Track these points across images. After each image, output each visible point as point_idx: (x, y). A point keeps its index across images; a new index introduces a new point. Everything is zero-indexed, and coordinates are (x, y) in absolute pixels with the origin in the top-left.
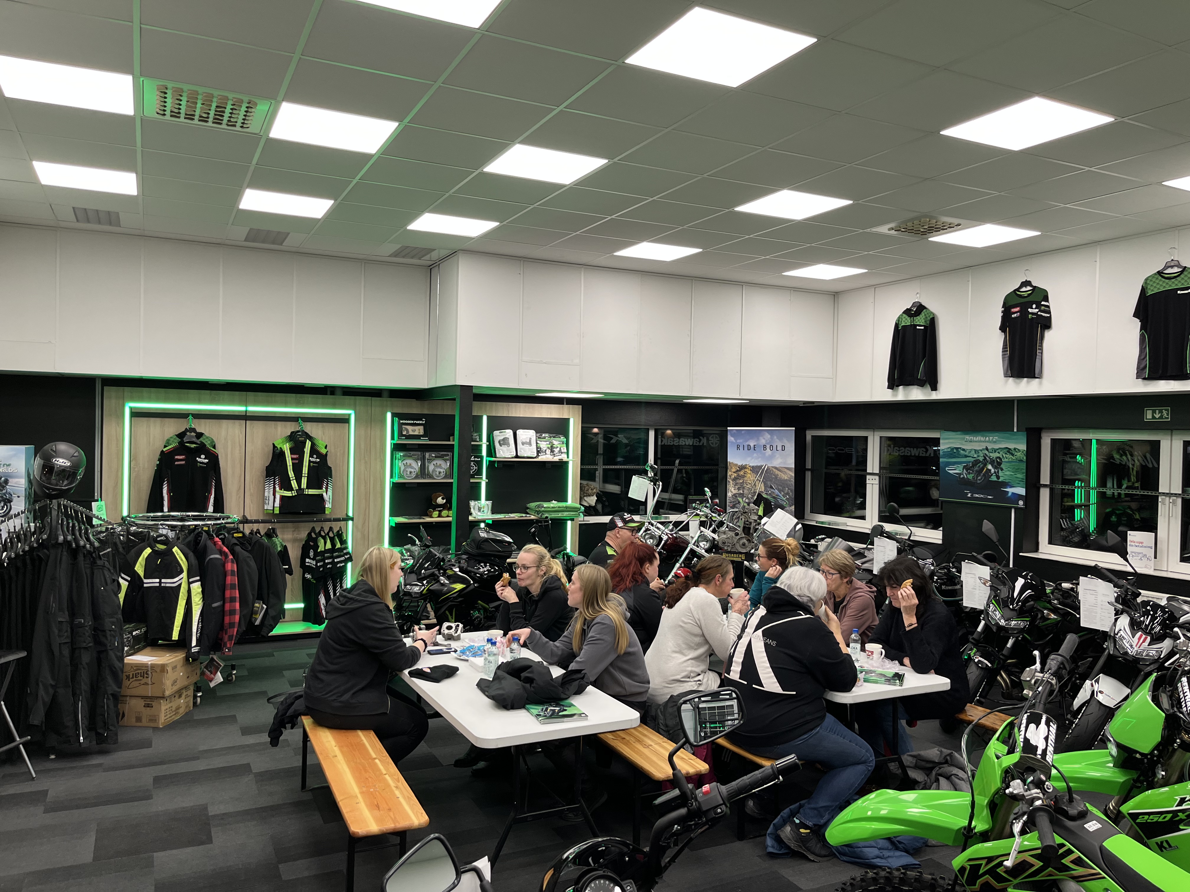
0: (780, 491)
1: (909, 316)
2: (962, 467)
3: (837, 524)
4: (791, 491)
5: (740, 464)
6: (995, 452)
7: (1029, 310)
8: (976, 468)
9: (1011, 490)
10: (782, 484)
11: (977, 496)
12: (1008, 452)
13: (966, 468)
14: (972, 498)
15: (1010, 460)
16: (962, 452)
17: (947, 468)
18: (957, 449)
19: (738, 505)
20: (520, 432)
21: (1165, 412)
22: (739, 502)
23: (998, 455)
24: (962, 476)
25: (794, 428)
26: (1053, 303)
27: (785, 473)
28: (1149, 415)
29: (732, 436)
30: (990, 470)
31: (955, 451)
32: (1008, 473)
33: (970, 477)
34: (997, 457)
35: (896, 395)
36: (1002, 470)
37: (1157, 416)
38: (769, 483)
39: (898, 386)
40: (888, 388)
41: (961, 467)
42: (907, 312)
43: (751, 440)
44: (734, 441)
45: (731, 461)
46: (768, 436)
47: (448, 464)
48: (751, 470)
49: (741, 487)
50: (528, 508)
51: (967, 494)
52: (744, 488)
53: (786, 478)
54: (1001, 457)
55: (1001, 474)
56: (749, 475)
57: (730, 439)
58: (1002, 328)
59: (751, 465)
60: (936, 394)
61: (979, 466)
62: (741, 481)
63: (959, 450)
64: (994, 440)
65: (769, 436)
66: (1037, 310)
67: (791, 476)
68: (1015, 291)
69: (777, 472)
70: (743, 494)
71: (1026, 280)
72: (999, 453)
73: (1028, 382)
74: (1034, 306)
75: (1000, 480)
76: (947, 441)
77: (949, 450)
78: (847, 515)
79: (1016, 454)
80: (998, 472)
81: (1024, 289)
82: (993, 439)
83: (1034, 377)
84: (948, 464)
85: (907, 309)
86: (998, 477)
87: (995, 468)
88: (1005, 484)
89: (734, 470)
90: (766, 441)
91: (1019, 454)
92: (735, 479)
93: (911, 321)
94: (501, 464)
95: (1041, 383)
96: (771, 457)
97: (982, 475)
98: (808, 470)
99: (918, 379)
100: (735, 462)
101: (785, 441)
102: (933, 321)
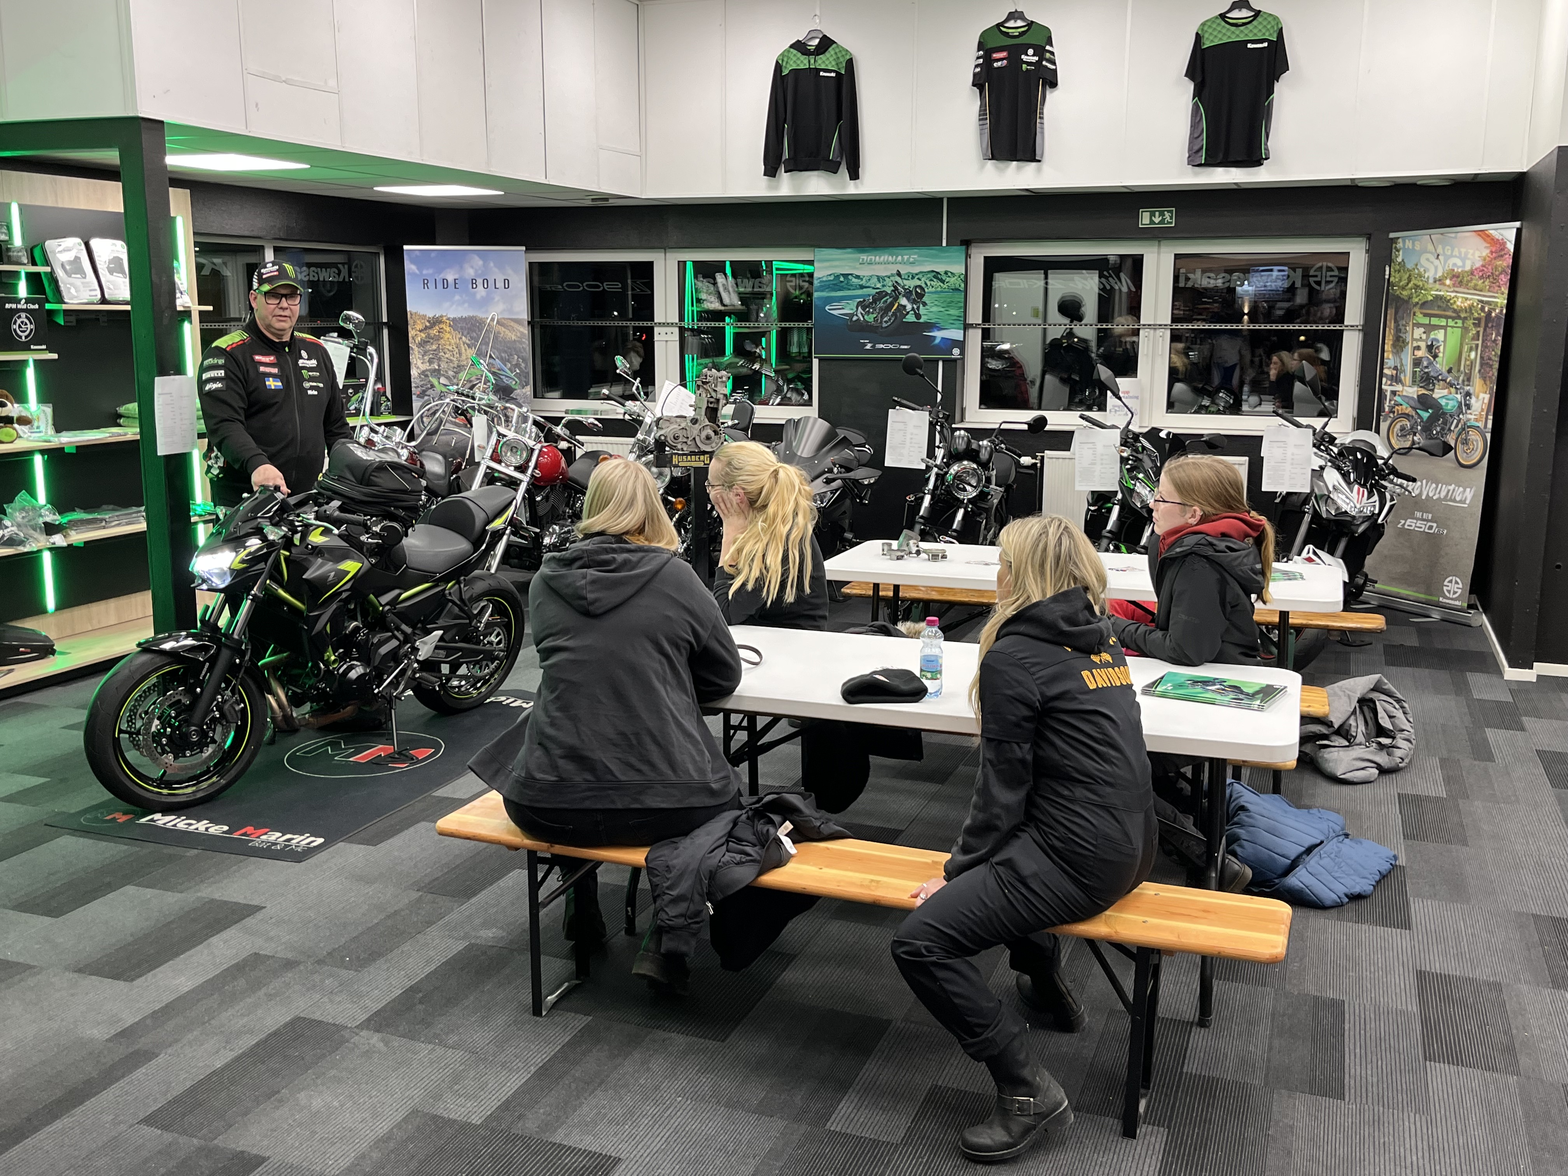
0: (504, 361)
1: (803, 54)
2: (855, 304)
4: (524, 360)
5: (430, 315)
6: (913, 278)
7: (1023, 57)
8: (881, 304)
9: (939, 335)
10: (507, 349)
11: (882, 346)
12: (934, 277)
13: (862, 305)
14: (874, 350)
15: (939, 289)
16: (854, 280)
17: (827, 308)
18: (845, 276)
19: (430, 392)
20: (96, 244)
21: (1167, 215)
22: (433, 386)
23: (918, 283)
24: (855, 318)
25: (524, 248)
26: (1058, 48)
27: (512, 329)
28: (1145, 219)
29: (413, 262)
30: (905, 307)
31: (842, 279)
32: (934, 309)
33: (870, 318)
34: (916, 287)
35: (776, 188)
36: (925, 304)
37: (1157, 220)
38: (484, 348)
39: (785, 171)
40: (765, 175)
41: (853, 304)
42: (799, 46)
43: (448, 270)
44: (417, 272)
45: (414, 311)
46: (478, 262)
48: (450, 326)
49: (435, 357)
50: (120, 416)
51: (865, 344)
52: (439, 359)
53: (514, 338)
54: (924, 286)
55: (922, 310)
56: (448, 335)
57: (409, 267)
58: (978, 83)
59: (451, 316)
60: (856, 187)
61: (886, 301)
62: (434, 347)
63: (850, 277)
64: (911, 260)
65: (481, 263)
67: (522, 333)
68: (998, 25)
69: (498, 328)
70: (439, 370)
71: (1016, 11)
72: (919, 279)
73: (1019, 168)
74: (1031, 52)
75: (921, 321)
76: (825, 264)
77: (832, 278)
79: (948, 279)
80: (918, 308)
81: (1011, 24)
82: (908, 259)
83: (1033, 159)
84: (830, 300)
85: (798, 41)
86: (918, 316)
87: (914, 302)
88: (930, 326)
89: (419, 327)
90: (476, 271)
91: (952, 280)
92: (420, 345)
93: (809, 62)
94: (73, 319)
95: (1039, 170)
96: (486, 302)
97: (890, 314)
99: (829, 160)
100: (422, 312)
101: (510, 271)
102: (850, 64)
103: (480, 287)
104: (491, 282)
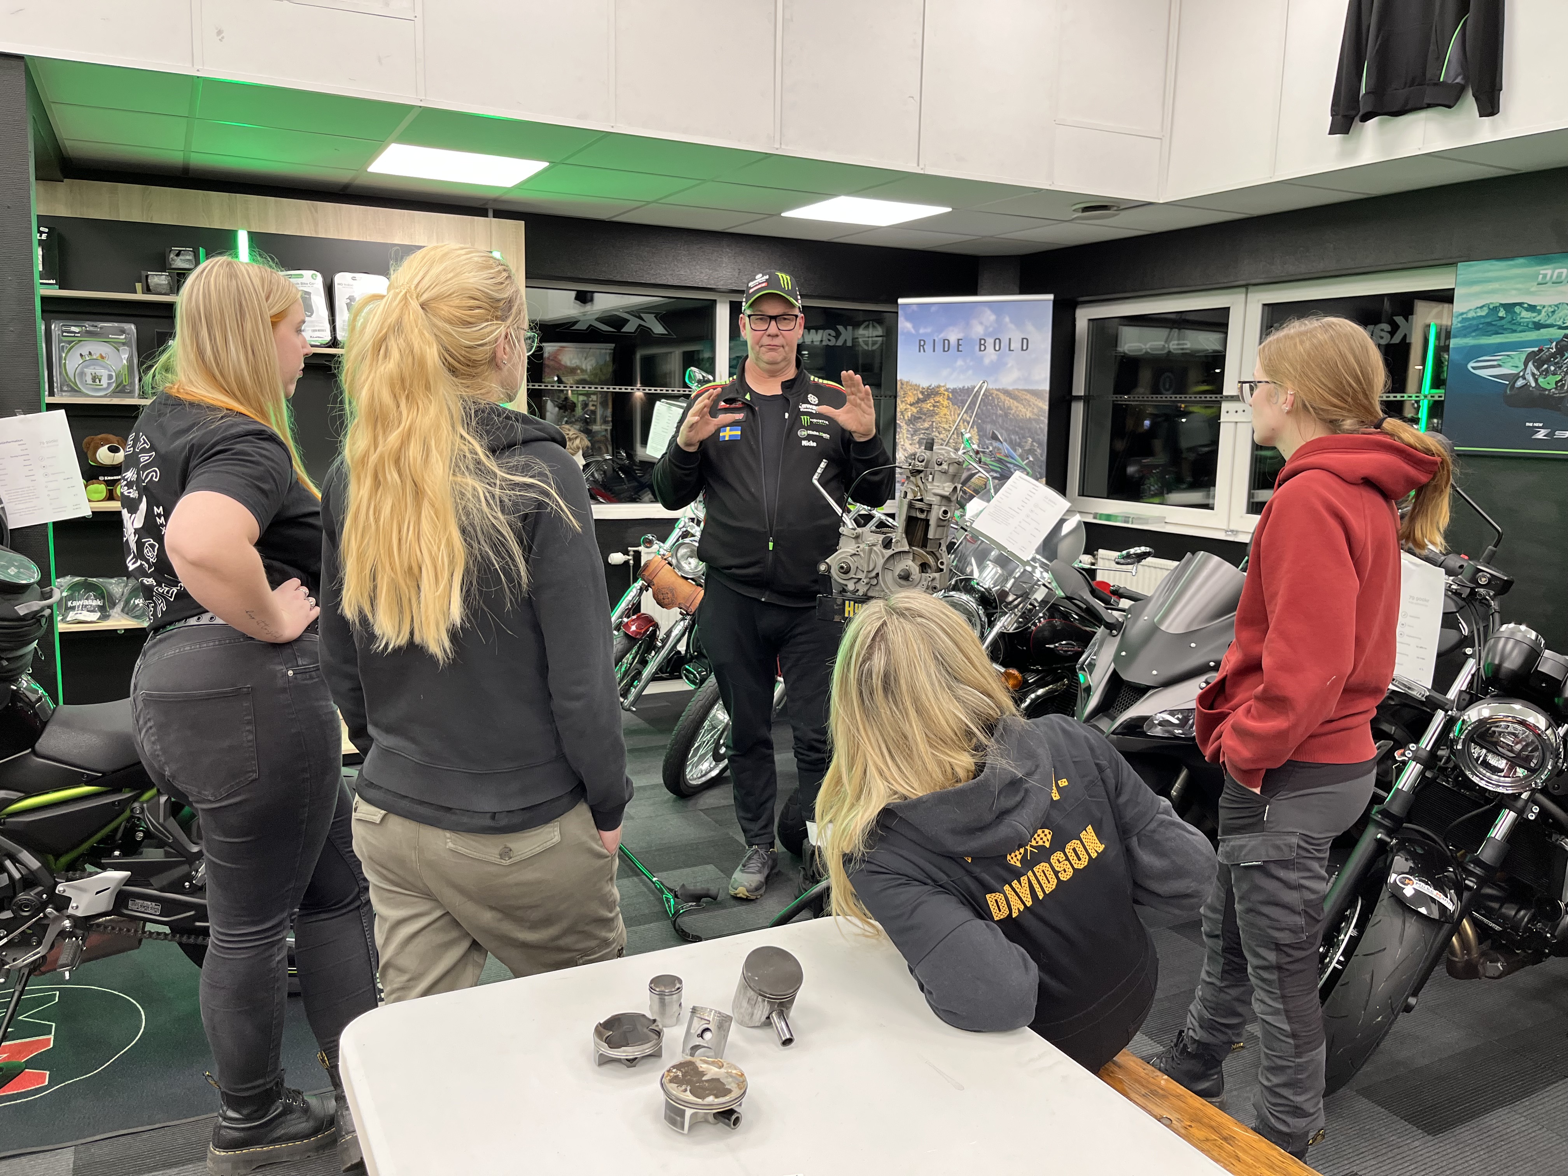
0: (1014, 445)
2: (1524, 357)
3: (1146, 520)
4: (1040, 444)
5: (924, 384)
13: (1538, 359)
14: (1551, 442)
16: (1524, 314)
17: (1470, 365)
18: (1509, 307)
20: (341, 279)
24: (1520, 383)
25: (1051, 297)
27: (1029, 404)
31: (1502, 313)
33: (1548, 383)
35: (1353, 152)
38: (989, 428)
39: (1365, 118)
40: (1331, 132)
41: (1519, 357)
45: (905, 379)
47: (125, 356)
48: (949, 398)
51: (1534, 431)
53: (1029, 415)
56: (945, 411)
59: (951, 386)
60: (1494, 127)
62: (926, 425)
63: (1517, 309)
67: (1041, 409)
69: (1008, 402)
76: (1476, 289)
77: (1484, 312)
84: (1476, 352)
89: (911, 399)
92: (914, 420)
98: (1078, 398)
99: (1438, 84)
103: (990, 349)
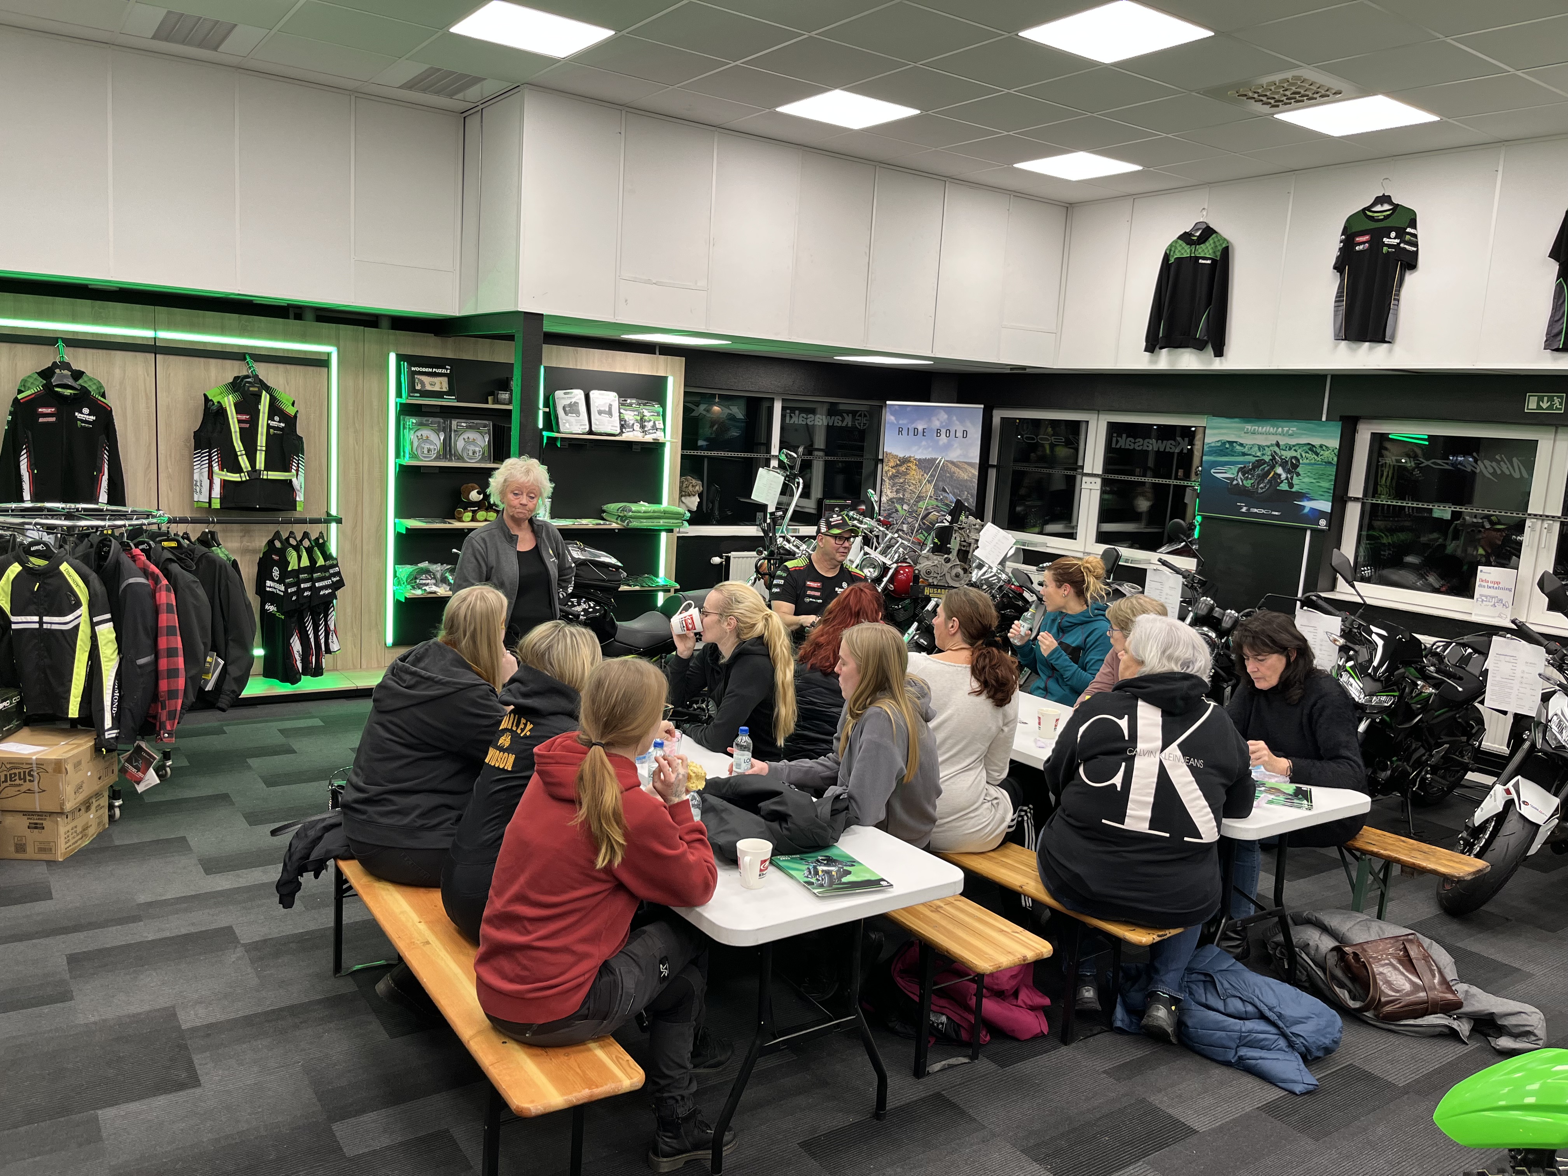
0: (956, 496)
1: (1188, 244)
2: (1237, 469)
3: (1035, 545)
4: (972, 496)
5: (901, 455)
6: (1290, 449)
8: (1259, 472)
9: (1308, 505)
11: (1255, 510)
12: (1311, 449)
13: (1243, 471)
14: (1248, 514)
15: (1313, 461)
16: (1238, 447)
17: (1212, 471)
18: (1231, 443)
19: (894, 515)
20: (594, 394)
21: (1556, 400)
22: (897, 511)
23: (1294, 454)
24: (1235, 482)
25: (982, 406)
26: (1422, 231)
27: (965, 471)
28: (1532, 404)
29: (892, 414)
30: (1280, 475)
31: (1227, 446)
32: (1307, 480)
33: (1248, 483)
34: (1292, 458)
35: (1156, 362)
36: (1298, 475)
37: (1545, 405)
38: (941, 484)
39: (1161, 348)
40: (1146, 350)
41: (1235, 469)
42: (1186, 237)
43: (919, 421)
44: (895, 421)
45: (889, 451)
46: (944, 416)
47: (487, 440)
48: (916, 465)
49: (902, 489)
50: (604, 512)
51: (1241, 507)
52: (905, 490)
54: (1299, 457)
55: (1296, 480)
56: (913, 472)
57: (887, 417)
58: (1339, 267)
59: (918, 457)
60: (1221, 363)
61: (1264, 469)
62: (901, 481)
63: (1235, 444)
64: (1290, 432)
65: (946, 416)
66: (1397, 241)
67: (973, 474)
68: (1364, 210)
69: (954, 469)
70: (903, 499)
71: (1384, 195)
72: (1296, 451)
73: (1370, 349)
74: (1393, 234)
75: (1293, 490)
76: (1216, 431)
77: (1219, 444)
78: (1037, 530)
79: (1322, 452)
80: (1292, 478)
81: (1378, 208)
82: (1288, 431)
83: (1384, 341)
84: (1215, 464)
85: (1185, 233)
86: (1291, 485)
87: (1288, 472)
88: (1301, 496)
89: (892, 464)
90: (942, 423)
91: (1326, 453)
92: (893, 477)
93: (1191, 251)
94: (567, 443)
95: (1390, 351)
96: (947, 447)
97: (1266, 481)
98: (993, 466)
99: (1195, 339)
100: (895, 453)
101: (968, 424)
102: (1226, 252)
103: (943, 435)
104: (953, 433)
